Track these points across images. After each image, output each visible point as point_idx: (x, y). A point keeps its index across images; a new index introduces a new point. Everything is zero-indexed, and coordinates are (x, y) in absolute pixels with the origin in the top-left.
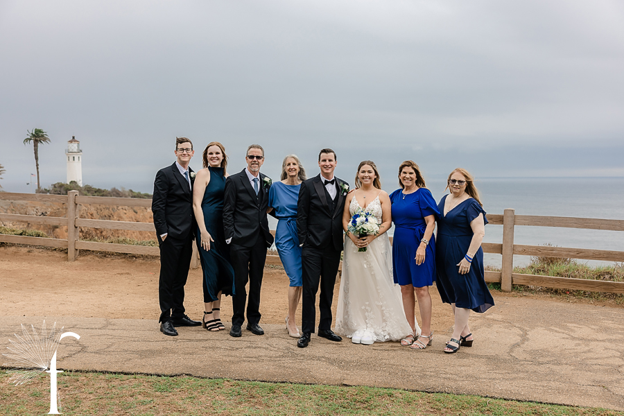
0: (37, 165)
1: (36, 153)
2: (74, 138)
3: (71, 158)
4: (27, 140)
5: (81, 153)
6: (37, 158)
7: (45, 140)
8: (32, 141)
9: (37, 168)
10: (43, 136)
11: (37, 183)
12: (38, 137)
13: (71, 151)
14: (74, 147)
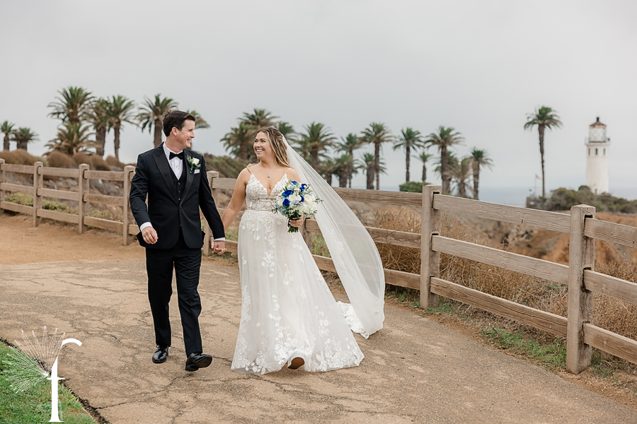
0: (543, 162)
1: (541, 144)
2: (598, 119)
3: (593, 151)
4: (529, 123)
5: (608, 142)
6: (542, 151)
7: (555, 123)
8: (536, 127)
9: (543, 166)
10: (551, 118)
11: (541, 189)
12: (544, 119)
13: (593, 140)
14: (598, 133)
